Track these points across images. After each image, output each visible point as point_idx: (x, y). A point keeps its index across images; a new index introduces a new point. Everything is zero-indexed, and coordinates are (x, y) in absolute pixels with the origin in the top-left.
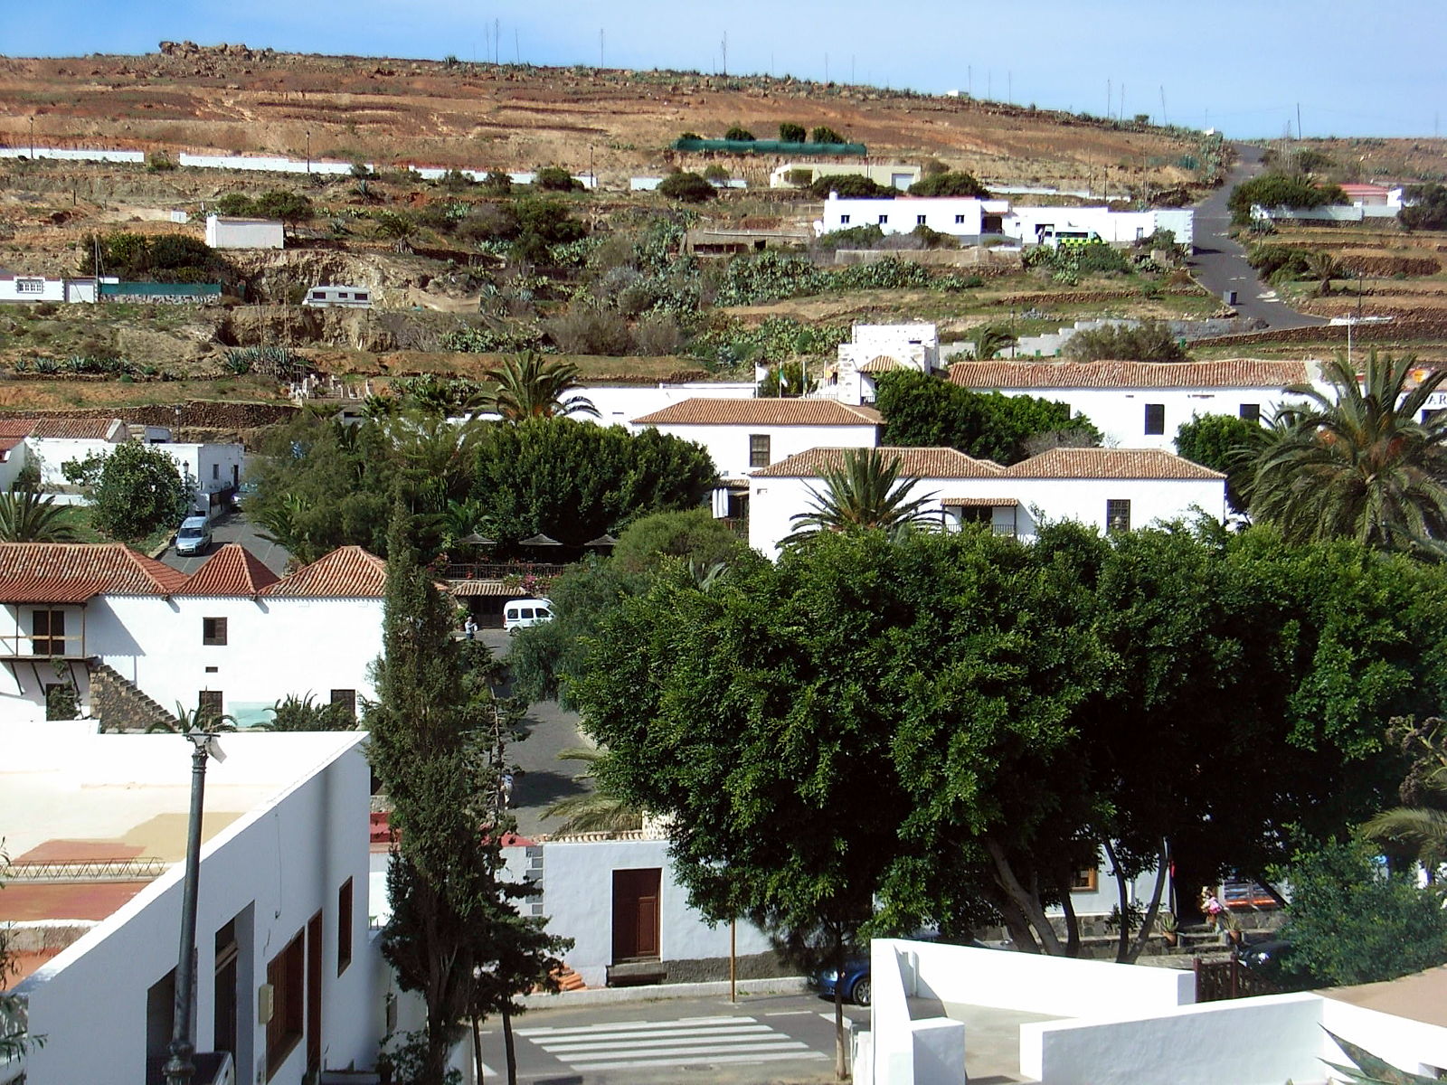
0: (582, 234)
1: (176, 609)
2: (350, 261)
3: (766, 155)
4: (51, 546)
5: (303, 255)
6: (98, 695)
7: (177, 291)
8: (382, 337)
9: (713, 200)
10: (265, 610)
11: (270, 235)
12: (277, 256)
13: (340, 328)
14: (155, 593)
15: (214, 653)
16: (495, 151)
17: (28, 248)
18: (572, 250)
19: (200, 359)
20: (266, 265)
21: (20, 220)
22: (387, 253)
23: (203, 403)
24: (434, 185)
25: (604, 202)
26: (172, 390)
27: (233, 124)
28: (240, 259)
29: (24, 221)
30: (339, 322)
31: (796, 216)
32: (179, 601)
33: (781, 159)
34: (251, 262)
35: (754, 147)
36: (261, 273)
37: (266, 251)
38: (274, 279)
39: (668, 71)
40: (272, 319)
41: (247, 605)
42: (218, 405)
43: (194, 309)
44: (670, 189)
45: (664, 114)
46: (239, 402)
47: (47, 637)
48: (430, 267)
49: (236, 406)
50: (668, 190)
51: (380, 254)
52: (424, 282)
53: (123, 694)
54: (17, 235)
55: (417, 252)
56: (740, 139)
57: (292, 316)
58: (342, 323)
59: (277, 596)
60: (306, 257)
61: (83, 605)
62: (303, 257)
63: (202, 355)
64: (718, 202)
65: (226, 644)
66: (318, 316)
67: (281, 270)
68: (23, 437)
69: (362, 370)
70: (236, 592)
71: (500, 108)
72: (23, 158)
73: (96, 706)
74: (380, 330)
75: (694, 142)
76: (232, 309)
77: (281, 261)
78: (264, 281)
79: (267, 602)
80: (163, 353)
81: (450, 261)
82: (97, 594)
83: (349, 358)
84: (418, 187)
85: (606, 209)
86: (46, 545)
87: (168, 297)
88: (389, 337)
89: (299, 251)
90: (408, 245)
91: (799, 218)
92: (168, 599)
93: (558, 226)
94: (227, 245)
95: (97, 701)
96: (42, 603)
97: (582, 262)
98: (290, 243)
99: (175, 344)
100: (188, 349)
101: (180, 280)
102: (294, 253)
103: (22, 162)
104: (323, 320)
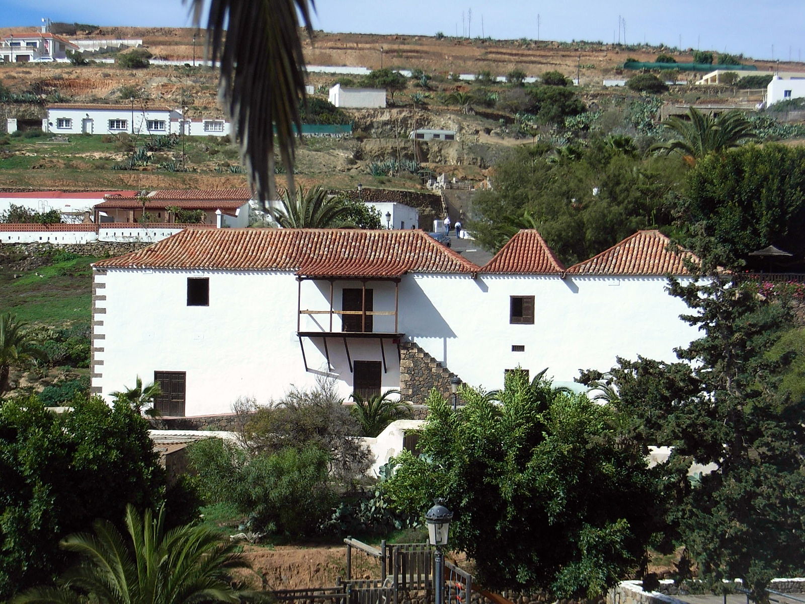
0: (584, 109)
1: (485, 288)
2: (434, 118)
3: (687, 72)
4: (352, 232)
5: (401, 112)
6: (408, 370)
7: (320, 131)
8: (475, 161)
9: (666, 93)
10: (575, 289)
11: (376, 99)
12: (382, 113)
13: (441, 156)
14: (462, 272)
15: (521, 332)
16: (499, 68)
17: (205, 108)
18: (579, 120)
19: (349, 170)
20: (375, 120)
21: (197, 93)
22: (458, 113)
23: (369, 189)
24: (469, 83)
25: (592, 92)
26: (343, 180)
27: (323, 51)
28: (356, 114)
29: (199, 94)
30: (440, 150)
31: (739, 97)
32: (488, 281)
33: (698, 75)
34: (364, 117)
35: (678, 66)
36: (371, 125)
37: (375, 110)
38: (380, 130)
39: (582, 42)
40: (392, 148)
41: (556, 285)
42: (380, 191)
43: (335, 141)
44: (635, 85)
45: (597, 56)
46: (396, 189)
47: (360, 313)
48: (489, 123)
49: (394, 191)
50: (635, 86)
51: (454, 114)
52: (488, 131)
53: (434, 370)
54: (196, 102)
55: (477, 113)
56: (667, 62)
57: (406, 146)
58: (443, 152)
59: (587, 275)
60: (403, 114)
61: (397, 280)
62: (401, 114)
63: (350, 166)
64: (670, 94)
65: (533, 323)
66: (425, 147)
67: (385, 123)
68: (248, 200)
69: (470, 178)
70: (544, 272)
71: (487, 53)
72: (188, 65)
73: (406, 382)
74: (472, 156)
75: (635, 64)
76: (362, 141)
77: (386, 117)
78: (373, 131)
79: (577, 282)
80: (322, 165)
81: (501, 120)
82: (406, 272)
83: (461, 170)
84: (459, 84)
85: (594, 96)
86: (347, 231)
87: (313, 135)
88: (479, 161)
89: (398, 110)
90: (471, 109)
91: (741, 99)
92: (476, 277)
93: (567, 103)
94: (347, 106)
95: (407, 377)
96: (356, 278)
97: (586, 128)
98: (391, 105)
99: (329, 159)
100: (339, 163)
101: (322, 123)
102: (395, 111)
103: (188, 68)
104: (428, 149)
